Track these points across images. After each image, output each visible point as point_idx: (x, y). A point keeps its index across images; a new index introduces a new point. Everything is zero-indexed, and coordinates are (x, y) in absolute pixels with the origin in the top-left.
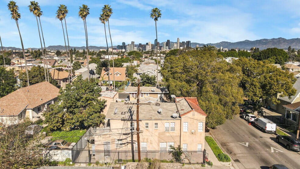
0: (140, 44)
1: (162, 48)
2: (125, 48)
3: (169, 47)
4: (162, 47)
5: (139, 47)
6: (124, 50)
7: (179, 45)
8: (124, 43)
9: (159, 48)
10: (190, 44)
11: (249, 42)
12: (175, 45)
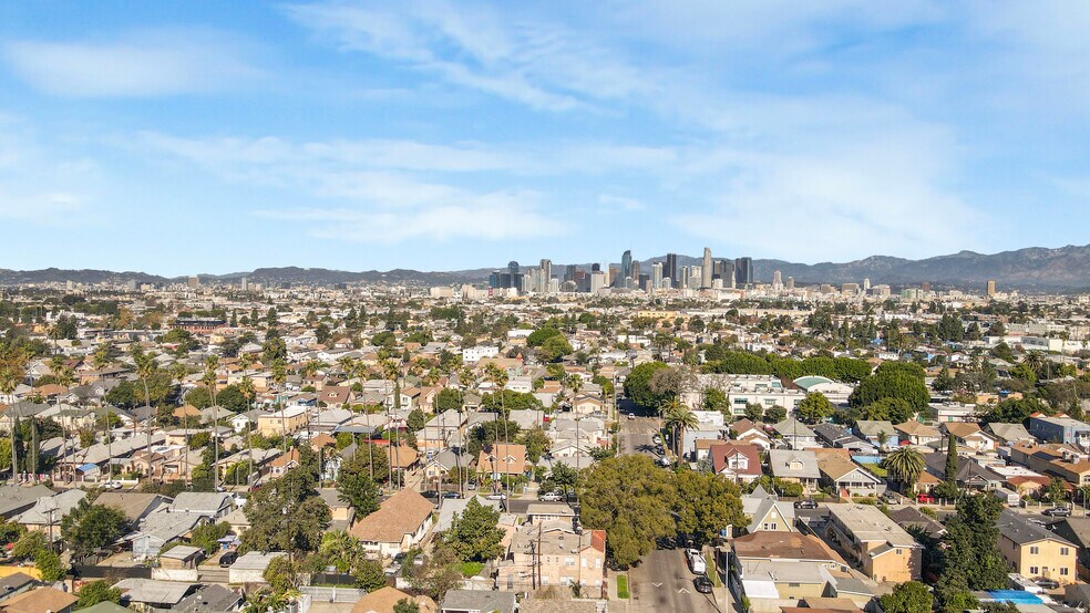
0: (572, 268)
1: (648, 282)
2: (518, 285)
3: (674, 278)
4: (648, 277)
5: (566, 278)
6: (512, 292)
7: (709, 270)
8: (514, 265)
9: (637, 282)
10: (752, 268)
11: (973, 258)
12: (697, 273)
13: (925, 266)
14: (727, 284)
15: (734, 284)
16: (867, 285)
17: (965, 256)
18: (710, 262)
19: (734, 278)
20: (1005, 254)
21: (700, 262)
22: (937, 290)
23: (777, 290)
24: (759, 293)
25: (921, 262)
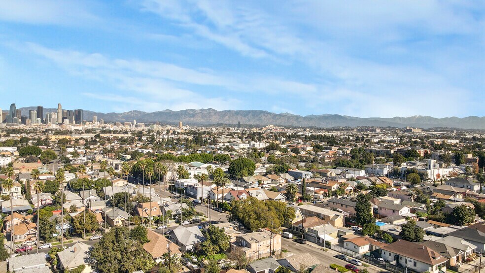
1: (27, 120)
3: (43, 119)
4: (26, 118)
7: (61, 115)
9: (20, 120)
10: (83, 114)
11: (170, 113)
12: (54, 116)
13: (153, 115)
14: (71, 122)
15: (74, 122)
16: (135, 123)
17: (168, 112)
18: (61, 111)
19: (74, 119)
20: (182, 111)
21: (56, 111)
22: (162, 125)
23: (97, 125)
24: (88, 126)
25: (152, 113)
